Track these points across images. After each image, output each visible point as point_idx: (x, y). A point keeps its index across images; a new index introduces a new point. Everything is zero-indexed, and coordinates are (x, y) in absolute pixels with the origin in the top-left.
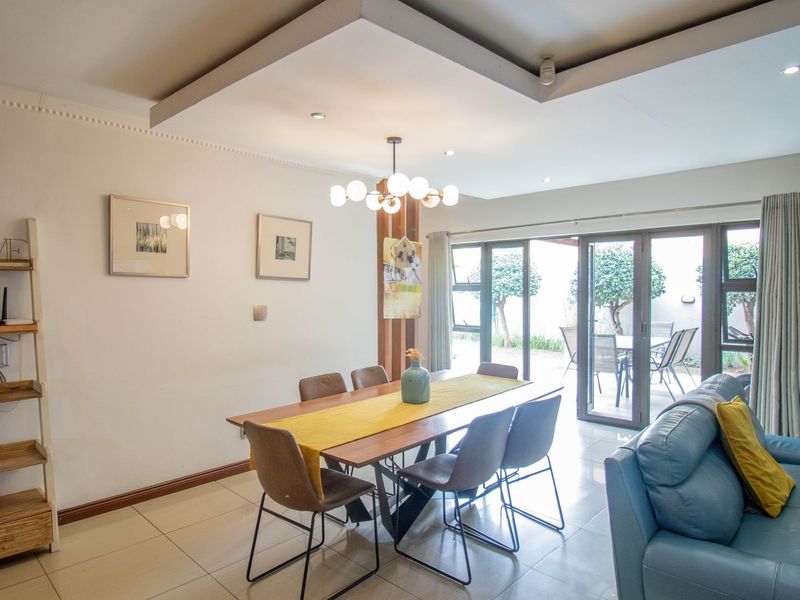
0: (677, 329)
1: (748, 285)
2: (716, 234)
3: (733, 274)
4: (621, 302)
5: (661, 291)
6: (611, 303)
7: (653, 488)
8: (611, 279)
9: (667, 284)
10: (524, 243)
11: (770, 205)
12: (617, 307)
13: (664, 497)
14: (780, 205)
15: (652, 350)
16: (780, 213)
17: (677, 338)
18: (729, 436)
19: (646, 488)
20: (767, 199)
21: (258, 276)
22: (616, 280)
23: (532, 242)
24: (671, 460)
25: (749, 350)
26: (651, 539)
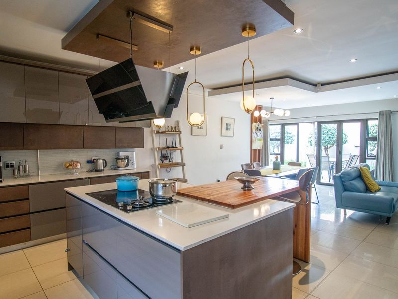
0: (352, 155)
1: (374, 138)
2: (364, 122)
3: (370, 135)
4: (329, 146)
5: (346, 142)
6: (325, 146)
7: (344, 182)
8: (326, 137)
9: (348, 139)
10: (297, 124)
11: (381, 113)
12: (327, 148)
13: (347, 183)
14: (384, 114)
15: (343, 163)
16: (384, 116)
17: (352, 158)
18: (363, 174)
19: (343, 182)
20: (380, 111)
21: (221, 135)
22: (327, 137)
23: (300, 124)
24: (348, 175)
25: (375, 159)
26: (344, 192)
